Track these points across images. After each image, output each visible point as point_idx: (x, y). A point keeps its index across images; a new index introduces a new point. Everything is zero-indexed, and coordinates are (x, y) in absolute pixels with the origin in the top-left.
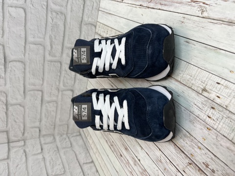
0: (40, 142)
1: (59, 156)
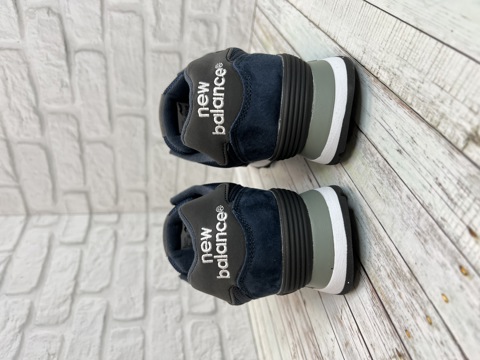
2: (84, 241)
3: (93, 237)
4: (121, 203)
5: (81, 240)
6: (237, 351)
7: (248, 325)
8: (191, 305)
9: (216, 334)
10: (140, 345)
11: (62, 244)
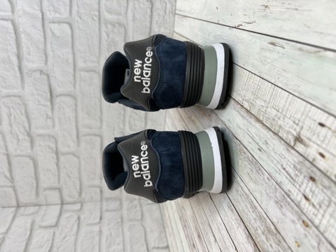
2: (57, 225)
3: (63, 221)
4: (83, 195)
5: (54, 224)
11: (41, 227)
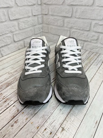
0: (39, 15)
1: (30, 26)
6: (5, 50)
7: (12, 51)
8: (15, 34)
9: (9, 43)
10: (2, 21)
